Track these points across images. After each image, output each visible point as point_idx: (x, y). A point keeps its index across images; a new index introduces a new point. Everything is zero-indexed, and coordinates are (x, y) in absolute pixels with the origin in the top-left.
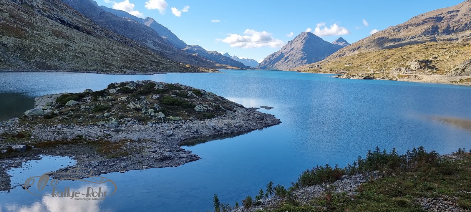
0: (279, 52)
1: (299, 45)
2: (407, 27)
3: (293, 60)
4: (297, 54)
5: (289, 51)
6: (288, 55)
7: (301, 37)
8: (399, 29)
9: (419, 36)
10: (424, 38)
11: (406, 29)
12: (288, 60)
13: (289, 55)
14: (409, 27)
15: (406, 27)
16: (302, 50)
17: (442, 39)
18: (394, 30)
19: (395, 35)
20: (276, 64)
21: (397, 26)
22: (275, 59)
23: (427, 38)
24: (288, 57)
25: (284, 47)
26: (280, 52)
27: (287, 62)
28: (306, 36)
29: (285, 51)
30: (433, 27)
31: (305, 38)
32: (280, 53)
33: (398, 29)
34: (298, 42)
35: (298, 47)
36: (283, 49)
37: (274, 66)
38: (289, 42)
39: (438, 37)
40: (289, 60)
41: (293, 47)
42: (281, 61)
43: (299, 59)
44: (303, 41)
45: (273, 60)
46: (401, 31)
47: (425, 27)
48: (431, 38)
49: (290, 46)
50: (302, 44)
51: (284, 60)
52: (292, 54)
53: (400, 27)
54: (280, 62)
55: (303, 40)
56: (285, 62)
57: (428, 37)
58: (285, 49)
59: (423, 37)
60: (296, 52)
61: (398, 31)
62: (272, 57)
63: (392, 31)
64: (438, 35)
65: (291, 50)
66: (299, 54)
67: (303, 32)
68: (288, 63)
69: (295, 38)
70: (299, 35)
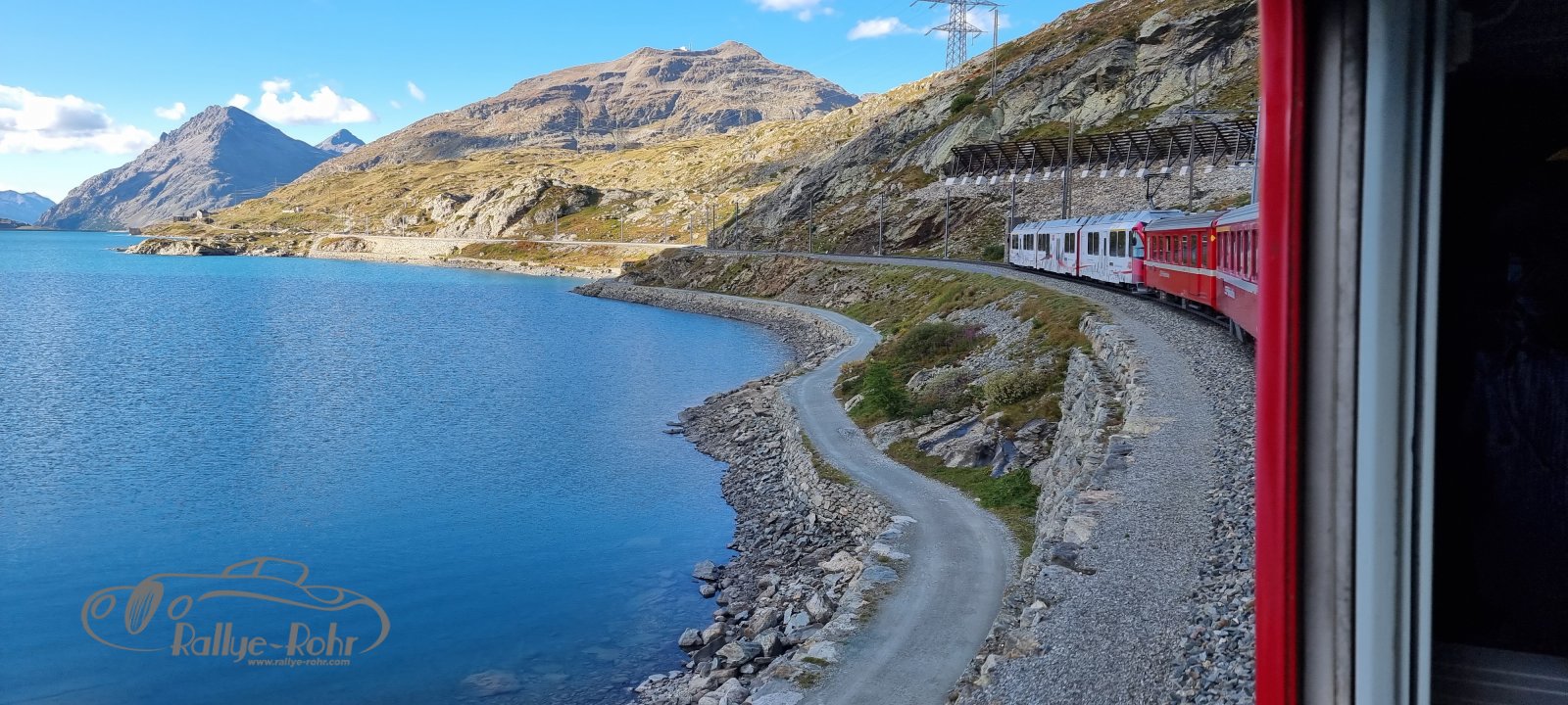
0: (126, 167)
1: (201, 147)
2: (506, 108)
3: (182, 197)
4: (194, 178)
5: (165, 165)
6: (163, 178)
7: (207, 122)
8: (483, 111)
9: (536, 134)
10: (548, 140)
11: (504, 112)
12: (163, 195)
13: (167, 181)
14: (511, 108)
15: (502, 106)
16: (213, 164)
17: (591, 144)
18: (472, 115)
19: (474, 127)
20: (117, 210)
21: (479, 104)
22: (112, 193)
23: (556, 139)
24: (161, 187)
25: (146, 151)
26: (133, 167)
27: (160, 204)
28: (224, 119)
29: (149, 166)
30: (567, 113)
31: (219, 126)
32: (132, 174)
33: (481, 112)
34: (196, 137)
35: (199, 153)
36: (143, 159)
37: (111, 216)
38: (164, 136)
39: (581, 140)
40: (167, 197)
41: (179, 152)
42: (138, 198)
43: (204, 194)
44: (216, 134)
45: (107, 194)
46: (490, 118)
47: (551, 109)
48: (565, 141)
49: (167, 148)
50: (212, 144)
51: (147, 196)
52: (178, 177)
53: (488, 106)
54: (132, 204)
55: (214, 132)
56: (152, 202)
57: (558, 139)
58: (148, 159)
59: (545, 136)
60: (189, 169)
61: (484, 118)
62: (103, 185)
63: (468, 118)
64: (581, 134)
65: (173, 162)
66: (202, 177)
67: (211, 107)
68: (165, 205)
69: (186, 126)
70: (199, 116)
